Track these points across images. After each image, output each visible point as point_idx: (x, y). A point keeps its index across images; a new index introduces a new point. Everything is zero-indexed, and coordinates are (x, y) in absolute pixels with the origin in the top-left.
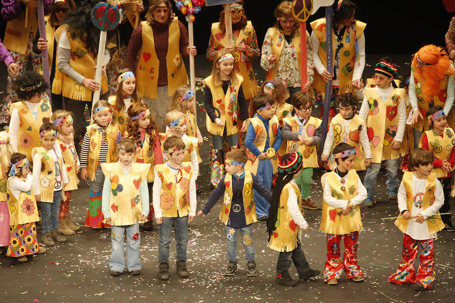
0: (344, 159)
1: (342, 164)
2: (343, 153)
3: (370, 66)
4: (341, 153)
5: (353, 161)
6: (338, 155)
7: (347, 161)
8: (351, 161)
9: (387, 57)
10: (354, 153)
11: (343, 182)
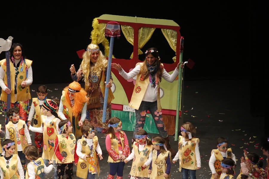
0: (8, 148)
1: (7, 151)
2: (7, 145)
3: (34, 91)
4: (6, 145)
5: (14, 150)
6: (5, 146)
7: (10, 149)
8: (12, 149)
9: (44, 86)
10: (14, 144)
11: (8, 163)
